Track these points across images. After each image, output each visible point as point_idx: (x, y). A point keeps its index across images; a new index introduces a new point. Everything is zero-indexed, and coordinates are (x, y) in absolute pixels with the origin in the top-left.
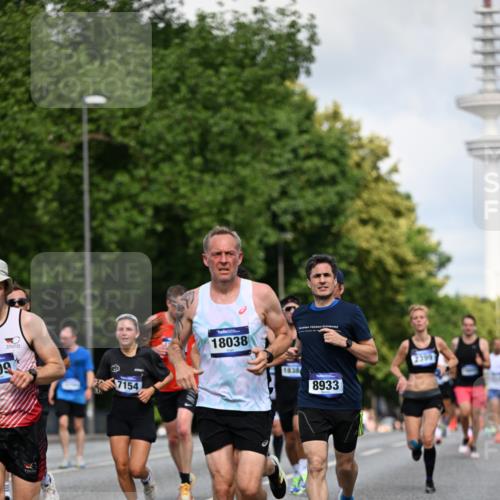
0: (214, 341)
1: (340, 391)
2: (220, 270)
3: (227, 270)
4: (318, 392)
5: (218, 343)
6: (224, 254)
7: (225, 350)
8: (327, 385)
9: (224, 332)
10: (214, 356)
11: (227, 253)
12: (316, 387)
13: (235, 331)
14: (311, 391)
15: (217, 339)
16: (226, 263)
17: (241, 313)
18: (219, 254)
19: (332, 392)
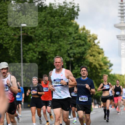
0: (55, 82)
1: (87, 100)
2: (57, 66)
3: (59, 66)
4: (82, 100)
5: (56, 83)
6: (58, 63)
7: (57, 85)
8: (84, 99)
9: (57, 80)
10: (55, 86)
11: (59, 62)
12: (81, 99)
13: (60, 80)
14: (80, 100)
15: (56, 82)
16: (58, 65)
17: (61, 76)
18: (57, 63)
19: (85, 100)
